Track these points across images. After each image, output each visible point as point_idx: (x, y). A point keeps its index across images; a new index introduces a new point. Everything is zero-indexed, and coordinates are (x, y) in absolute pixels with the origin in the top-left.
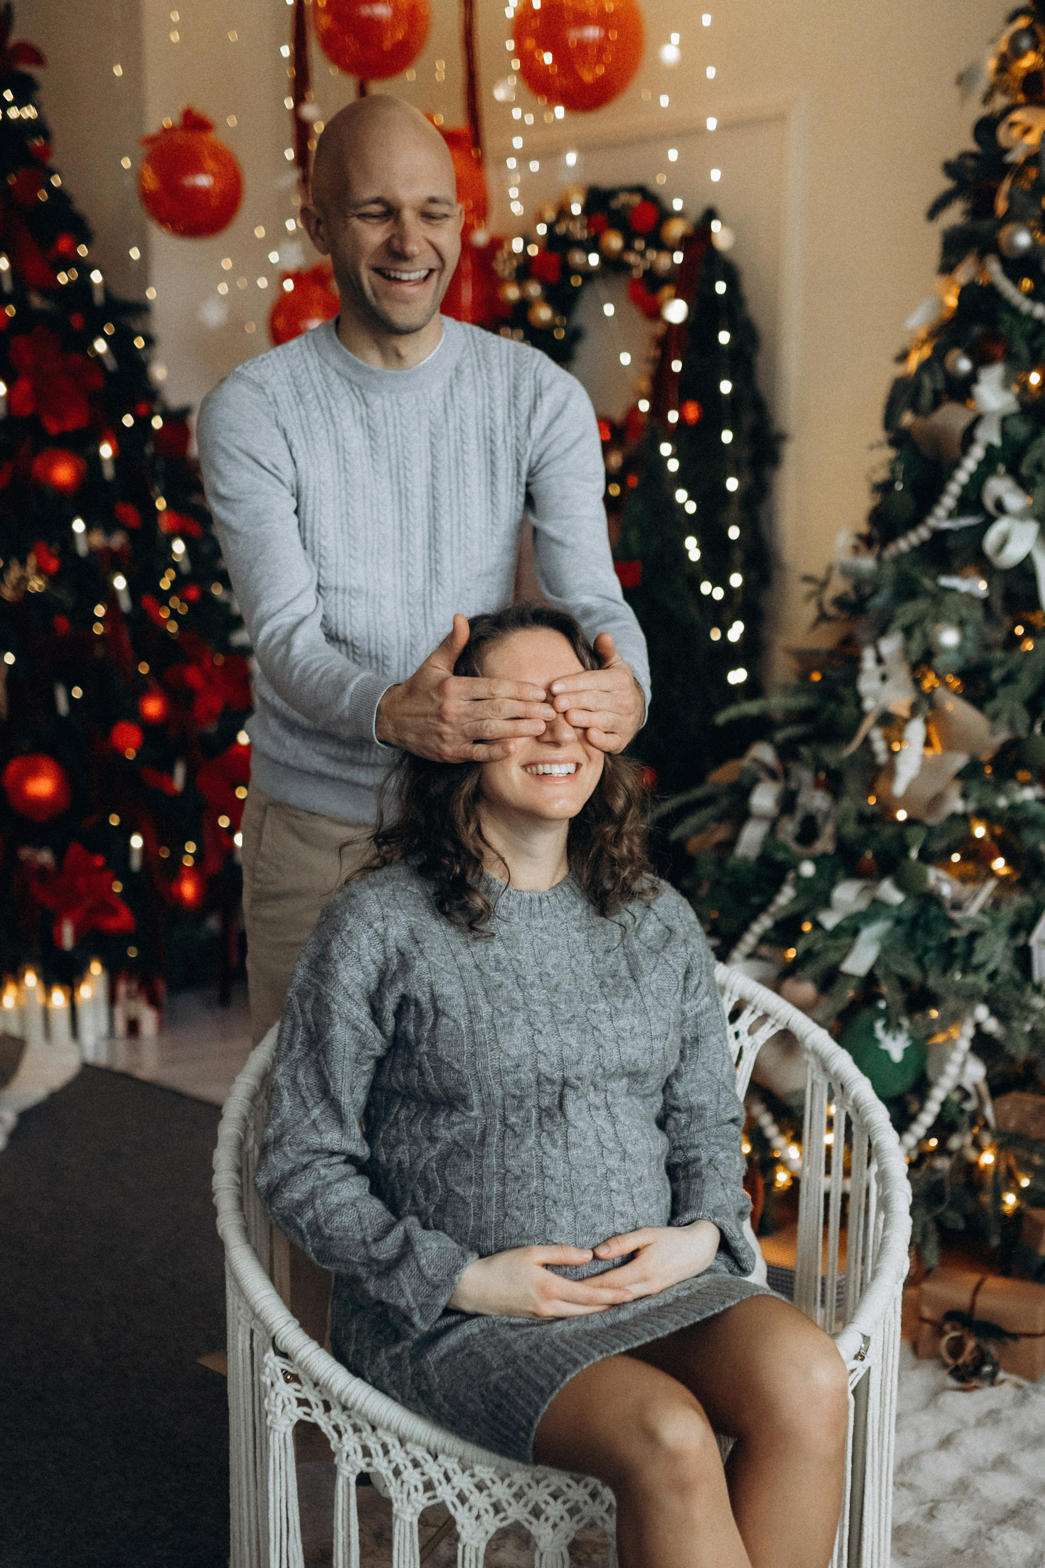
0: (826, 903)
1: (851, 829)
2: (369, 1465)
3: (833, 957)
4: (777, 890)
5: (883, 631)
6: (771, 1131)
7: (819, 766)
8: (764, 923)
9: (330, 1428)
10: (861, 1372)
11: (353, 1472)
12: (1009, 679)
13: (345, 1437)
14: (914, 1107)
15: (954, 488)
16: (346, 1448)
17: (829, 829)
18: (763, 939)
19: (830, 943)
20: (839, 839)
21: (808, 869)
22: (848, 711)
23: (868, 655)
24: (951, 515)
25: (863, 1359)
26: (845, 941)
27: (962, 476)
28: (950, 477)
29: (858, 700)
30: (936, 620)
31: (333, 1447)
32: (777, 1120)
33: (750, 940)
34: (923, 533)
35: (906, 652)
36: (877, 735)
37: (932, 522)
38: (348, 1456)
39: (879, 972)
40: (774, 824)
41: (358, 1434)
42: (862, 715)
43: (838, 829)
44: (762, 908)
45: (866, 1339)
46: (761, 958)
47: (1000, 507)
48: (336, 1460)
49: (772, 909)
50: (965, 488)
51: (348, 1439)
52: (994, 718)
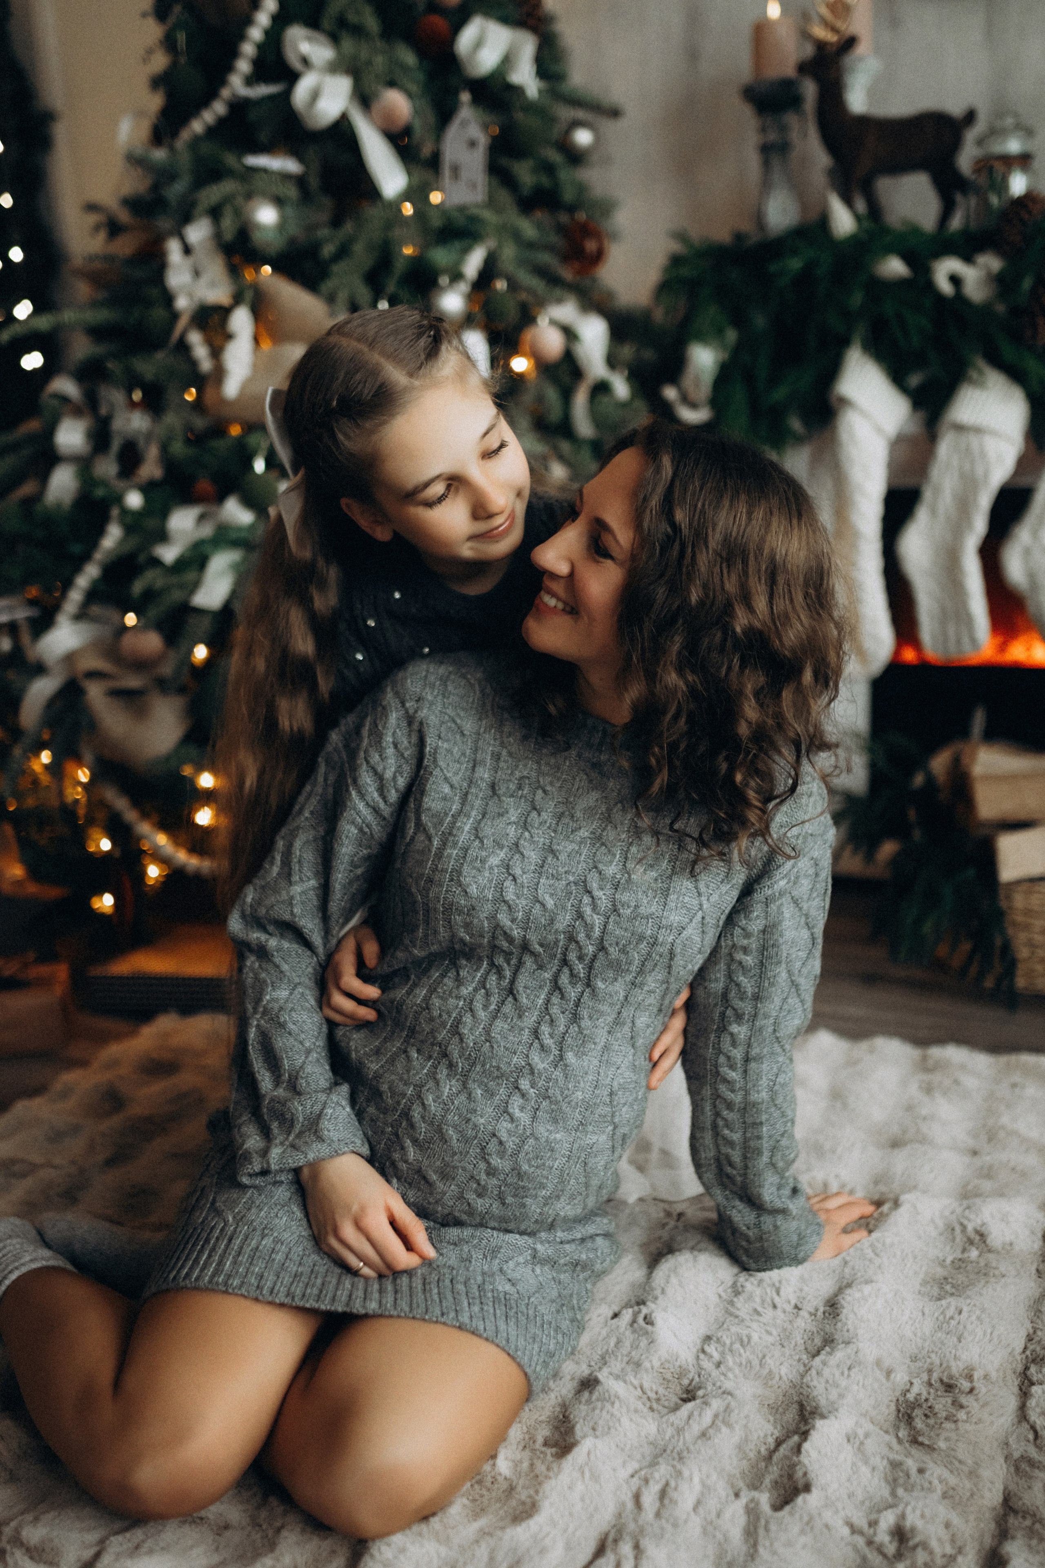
0: (163, 536)
1: (179, 449)
3: (177, 596)
4: (100, 531)
5: (187, 218)
6: (130, 815)
7: (132, 384)
8: (89, 574)
12: (343, 252)
15: (248, 49)
17: (153, 453)
18: (92, 596)
19: (174, 580)
20: (169, 462)
21: (134, 500)
22: (158, 313)
23: (174, 248)
24: (250, 81)
26: (190, 576)
27: (256, 34)
28: (242, 37)
29: (168, 298)
30: (249, 196)
32: (136, 803)
33: (75, 597)
34: (219, 108)
35: (217, 236)
36: (195, 338)
37: (225, 93)
40: (87, 463)
42: (175, 316)
43: (164, 448)
44: (86, 557)
46: (94, 620)
47: (305, 61)
49: (98, 556)
50: (260, 47)
52: (331, 299)
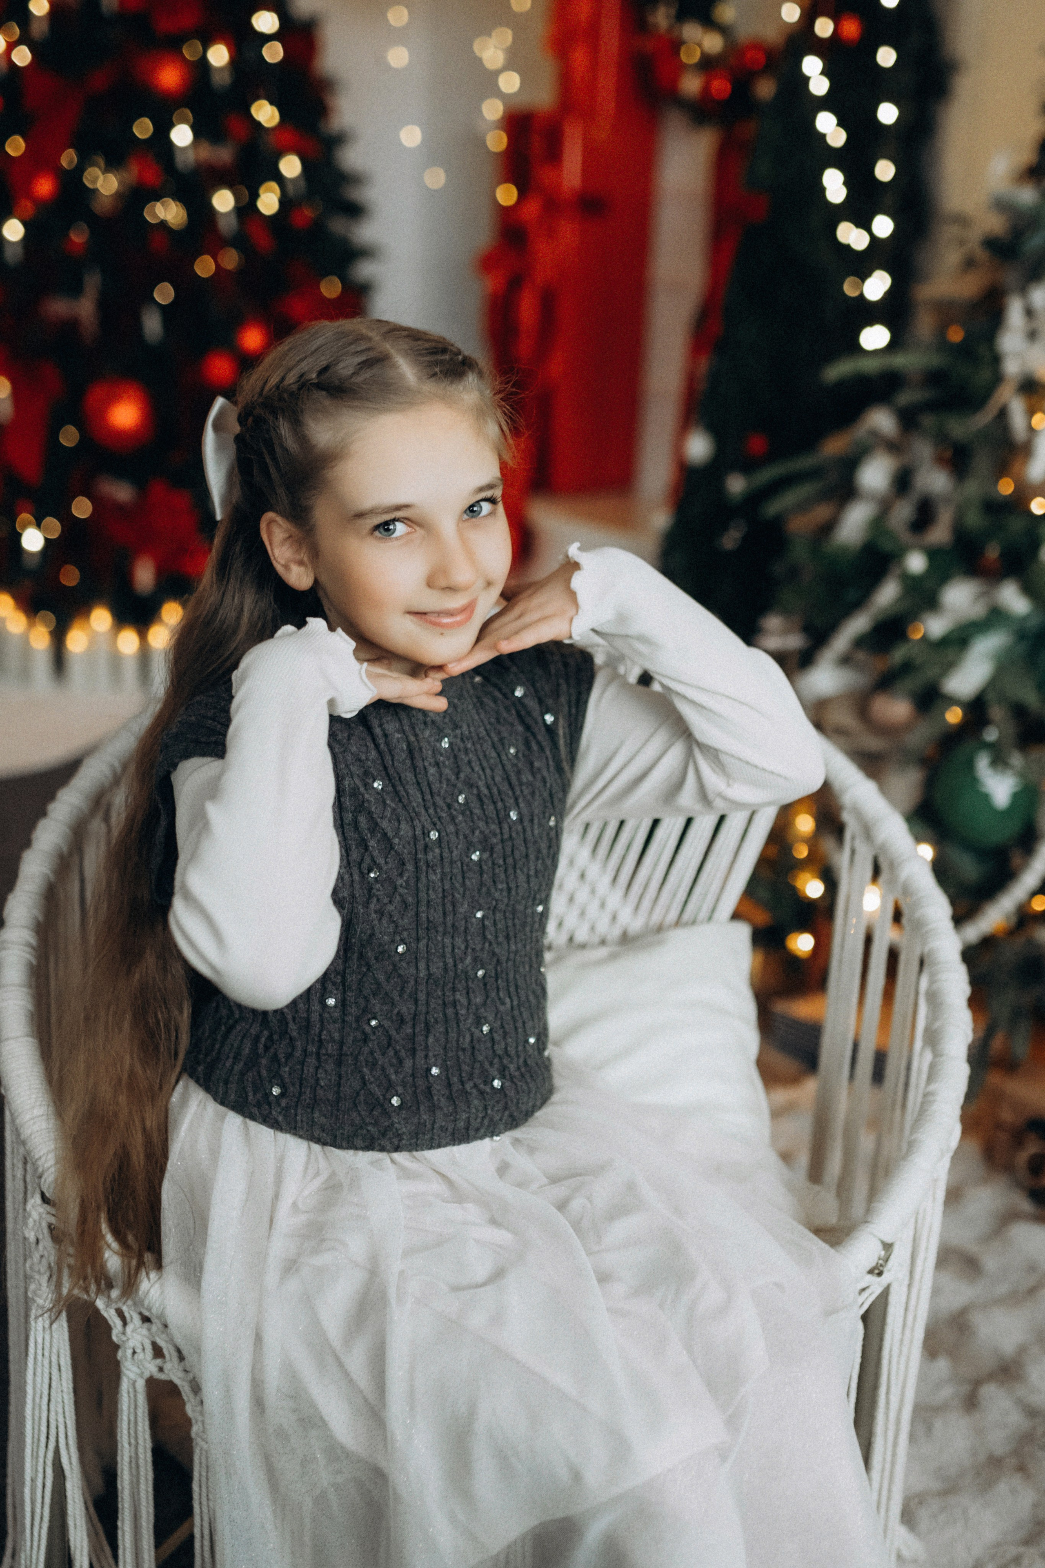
0: (933, 605)
1: (974, 519)
2: (161, 1369)
4: (876, 585)
5: (1034, 277)
7: (941, 438)
8: (861, 624)
9: (112, 1312)
10: (877, 1291)
11: (141, 1375)
13: (129, 1328)
14: (1016, 860)
16: (131, 1344)
17: (945, 516)
18: (856, 643)
19: (933, 655)
20: (957, 530)
21: (916, 563)
22: (981, 372)
23: (1015, 307)
25: (880, 1274)
26: (951, 654)
29: (996, 360)
31: (114, 1338)
33: (840, 642)
36: (1014, 406)
38: (134, 1353)
39: (991, 696)
40: (885, 507)
41: (146, 1325)
42: (998, 378)
43: (957, 517)
44: (860, 606)
45: (888, 1247)
46: (854, 665)
48: (120, 1354)
49: (872, 607)
51: (134, 1331)
